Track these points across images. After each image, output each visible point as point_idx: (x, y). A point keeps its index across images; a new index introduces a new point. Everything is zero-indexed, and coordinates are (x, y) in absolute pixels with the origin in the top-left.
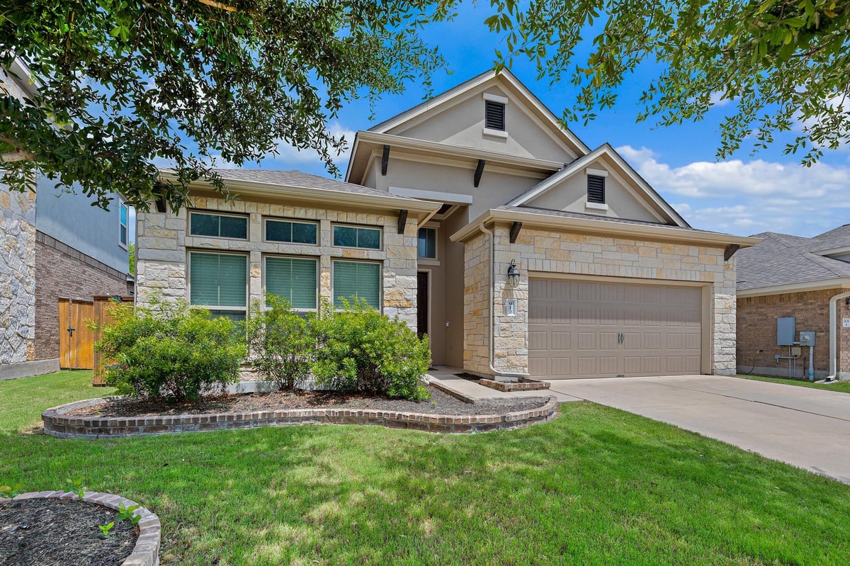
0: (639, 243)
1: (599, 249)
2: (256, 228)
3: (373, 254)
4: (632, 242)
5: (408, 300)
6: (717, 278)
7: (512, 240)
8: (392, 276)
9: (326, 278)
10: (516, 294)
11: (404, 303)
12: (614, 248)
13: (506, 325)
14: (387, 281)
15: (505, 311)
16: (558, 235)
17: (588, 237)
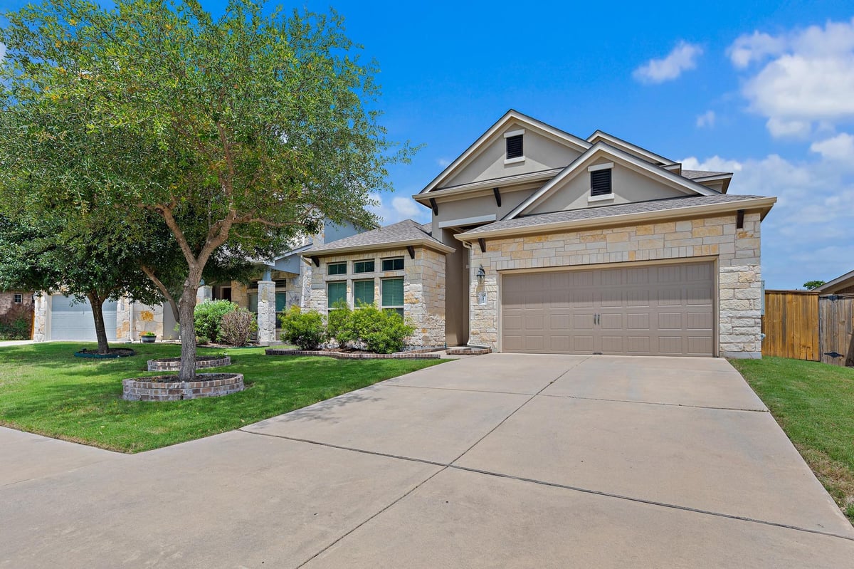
0: (606, 232)
1: (561, 244)
2: (350, 268)
3: (398, 273)
4: (599, 232)
5: (416, 299)
6: (725, 250)
7: (484, 250)
8: (408, 285)
9: (378, 289)
10: (487, 289)
11: (414, 301)
12: (578, 241)
13: (479, 311)
14: (406, 288)
15: (478, 301)
16: (521, 240)
17: (550, 236)
